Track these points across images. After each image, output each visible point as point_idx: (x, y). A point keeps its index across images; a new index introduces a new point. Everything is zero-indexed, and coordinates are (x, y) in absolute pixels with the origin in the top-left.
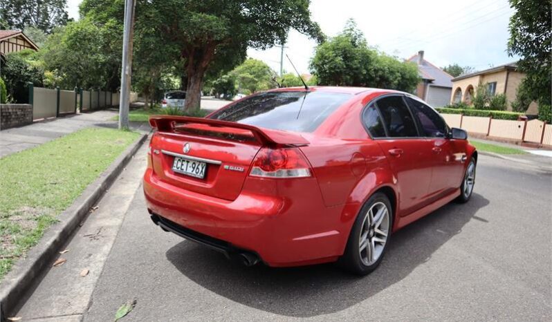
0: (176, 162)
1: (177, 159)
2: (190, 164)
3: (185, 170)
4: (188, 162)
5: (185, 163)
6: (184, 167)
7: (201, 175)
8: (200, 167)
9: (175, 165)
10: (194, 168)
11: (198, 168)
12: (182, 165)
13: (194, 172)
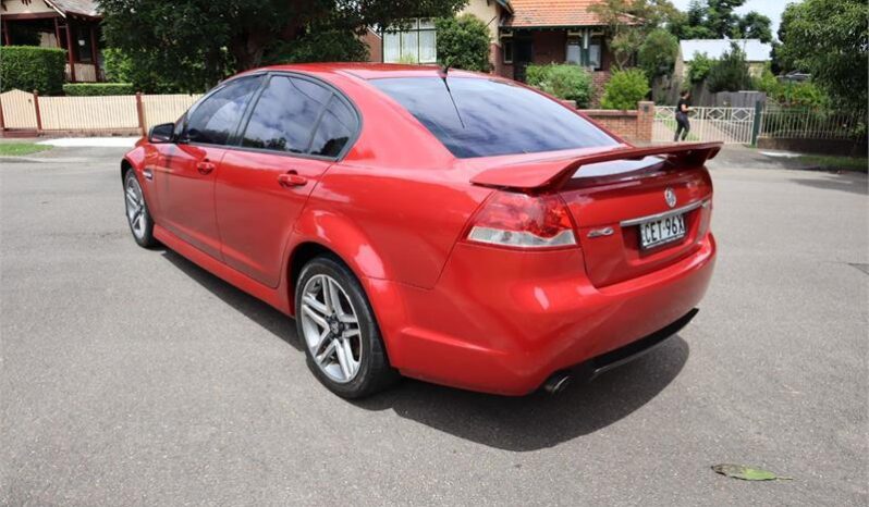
0: (643, 232)
1: (643, 226)
2: (663, 225)
3: (659, 239)
4: (659, 222)
5: (656, 227)
6: (656, 235)
7: (681, 233)
8: (676, 222)
9: (644, 238)
10: (669, 228)
11: (674, 225)
12: (653, 231)
13: (672, 234)
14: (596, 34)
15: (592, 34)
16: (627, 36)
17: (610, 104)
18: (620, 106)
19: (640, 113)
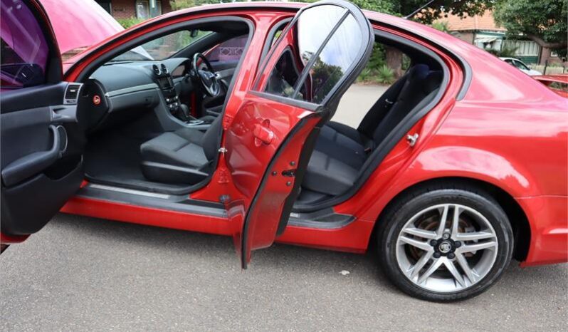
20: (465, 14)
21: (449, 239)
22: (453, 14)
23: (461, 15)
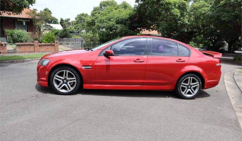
14: (27, 21)
15: (26, 21)
16: (41, 22)
17: (47, 42)
18: (50, 42)
19: (56, 44)
20: (151, 30)
21: (190, 85)
22: (147, 30)
23: (149, 30)
